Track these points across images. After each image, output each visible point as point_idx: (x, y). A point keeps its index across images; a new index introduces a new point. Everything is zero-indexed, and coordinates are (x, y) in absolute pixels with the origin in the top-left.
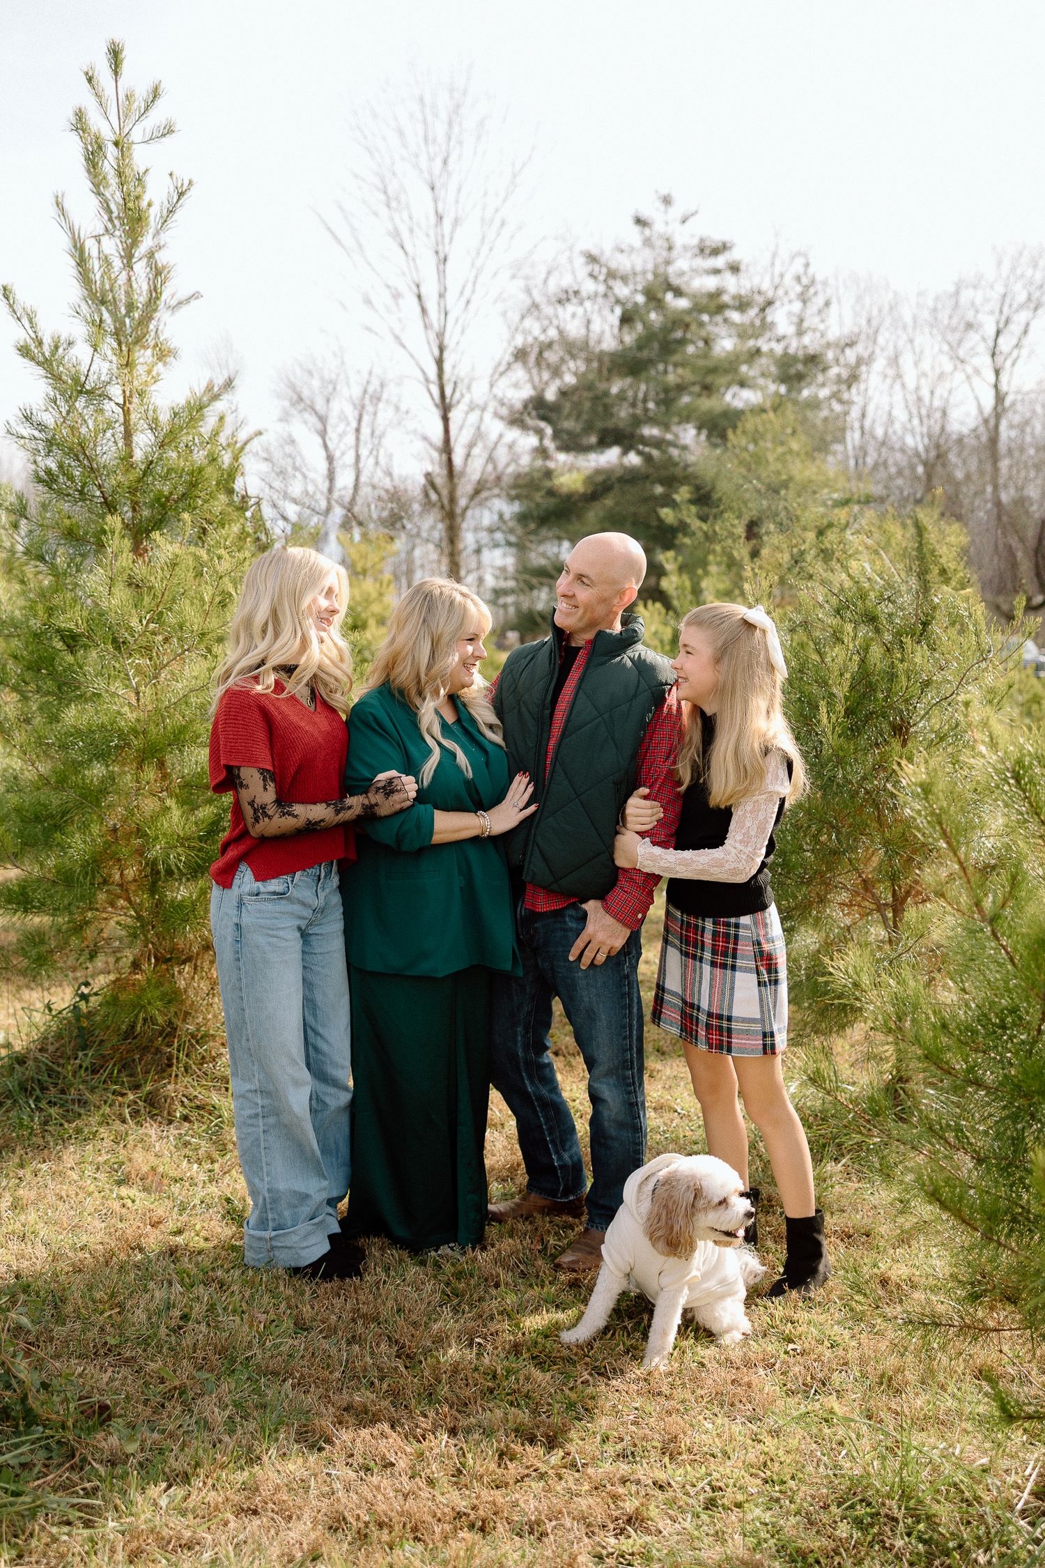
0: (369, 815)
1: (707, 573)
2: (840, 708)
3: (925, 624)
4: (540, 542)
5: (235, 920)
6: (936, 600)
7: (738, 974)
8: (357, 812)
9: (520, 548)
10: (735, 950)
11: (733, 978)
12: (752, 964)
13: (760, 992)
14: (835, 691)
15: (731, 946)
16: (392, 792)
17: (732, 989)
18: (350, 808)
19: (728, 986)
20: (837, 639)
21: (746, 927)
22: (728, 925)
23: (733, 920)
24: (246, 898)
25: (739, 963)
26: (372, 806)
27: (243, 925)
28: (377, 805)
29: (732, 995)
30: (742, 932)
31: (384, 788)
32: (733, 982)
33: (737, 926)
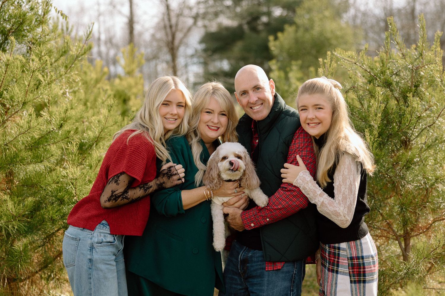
0: (161, 188)
1: (291, 70)
2: (376, 132)
3: (417, 86)
4: (214, 60)
5: (89, 257)
6: (422, 73)
7: (340, 276)
8: (154, 189)
9: (205, 64)
10: (338, 262)
11: (337, 277)
12: (347, 271)
13: (351, 286)
14: (372, 123)
15: (336, 260)
16: (172, 175)
17: (336, 283)
18: (151, 187)
19: (334, 283)
20: (372, 95)
21: (344, 250)
22: (334, 248)
23: (337, 245)
24: (95, 245)
25: (340, 269)
26: (161, 184)
27: (94, 259)
28: (164, 183)
29: (336, 287)
30: (341, 252)
31: (167, 173)
32: (336, 280)
33: (339, 248)
